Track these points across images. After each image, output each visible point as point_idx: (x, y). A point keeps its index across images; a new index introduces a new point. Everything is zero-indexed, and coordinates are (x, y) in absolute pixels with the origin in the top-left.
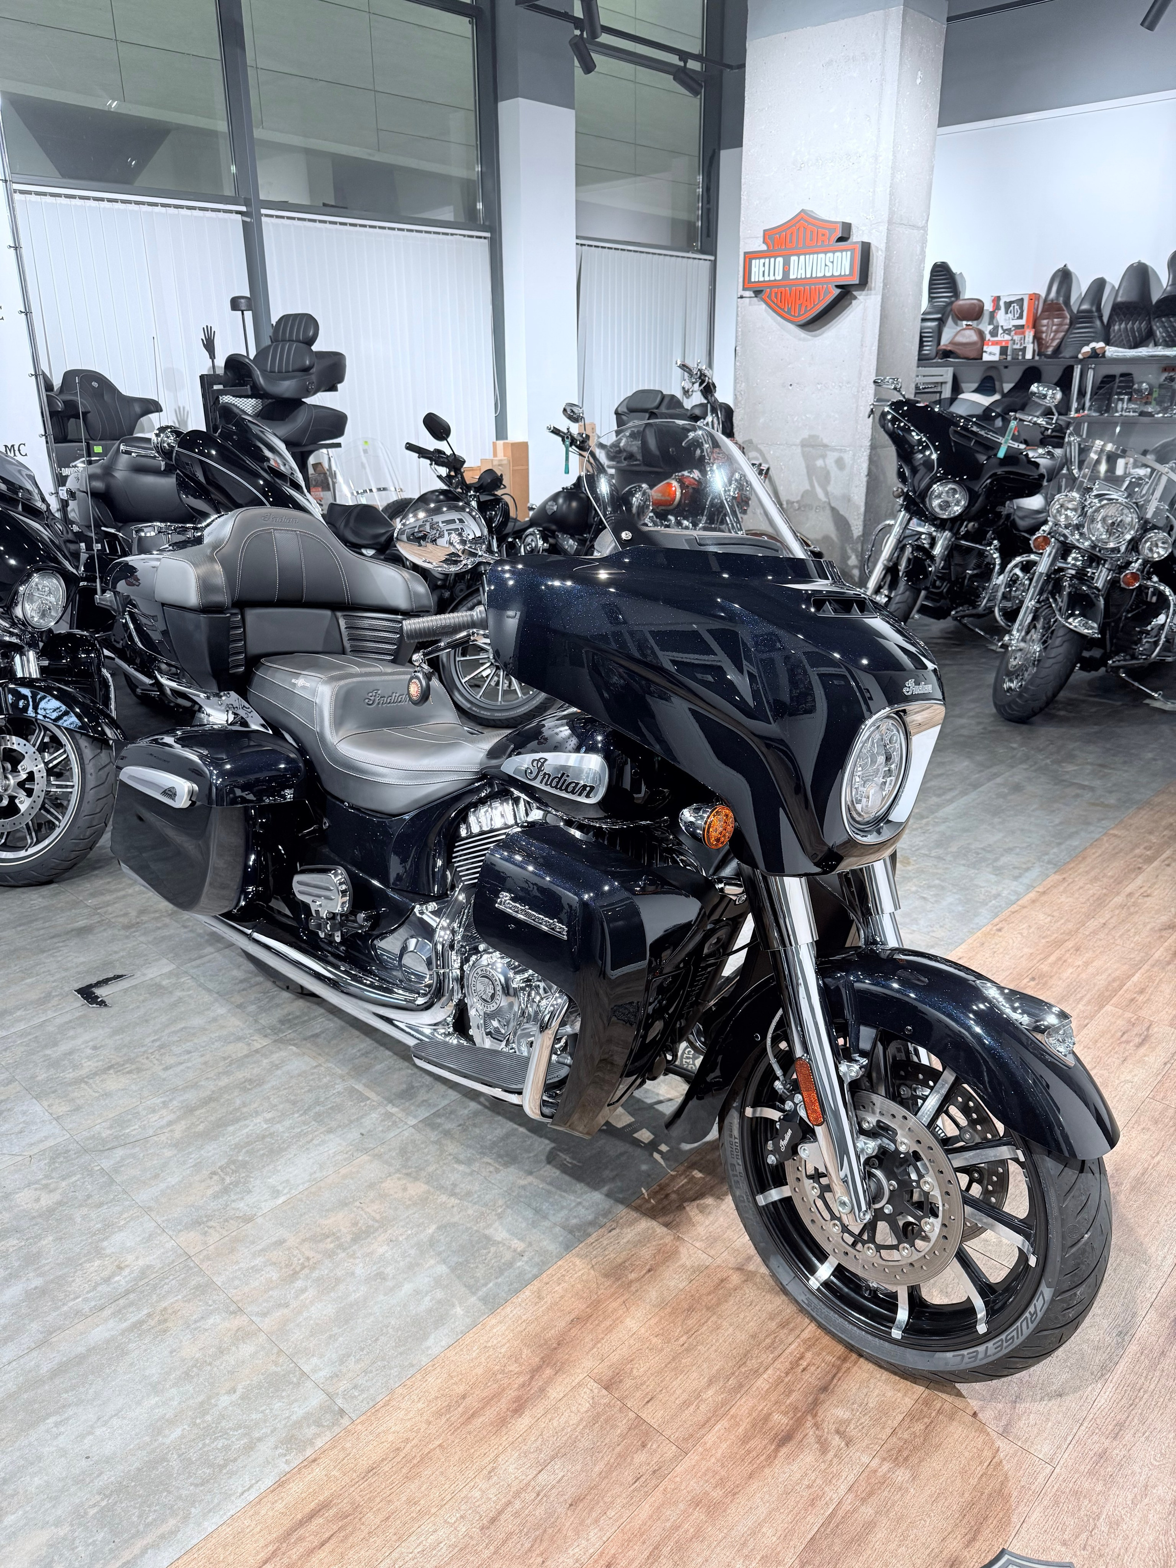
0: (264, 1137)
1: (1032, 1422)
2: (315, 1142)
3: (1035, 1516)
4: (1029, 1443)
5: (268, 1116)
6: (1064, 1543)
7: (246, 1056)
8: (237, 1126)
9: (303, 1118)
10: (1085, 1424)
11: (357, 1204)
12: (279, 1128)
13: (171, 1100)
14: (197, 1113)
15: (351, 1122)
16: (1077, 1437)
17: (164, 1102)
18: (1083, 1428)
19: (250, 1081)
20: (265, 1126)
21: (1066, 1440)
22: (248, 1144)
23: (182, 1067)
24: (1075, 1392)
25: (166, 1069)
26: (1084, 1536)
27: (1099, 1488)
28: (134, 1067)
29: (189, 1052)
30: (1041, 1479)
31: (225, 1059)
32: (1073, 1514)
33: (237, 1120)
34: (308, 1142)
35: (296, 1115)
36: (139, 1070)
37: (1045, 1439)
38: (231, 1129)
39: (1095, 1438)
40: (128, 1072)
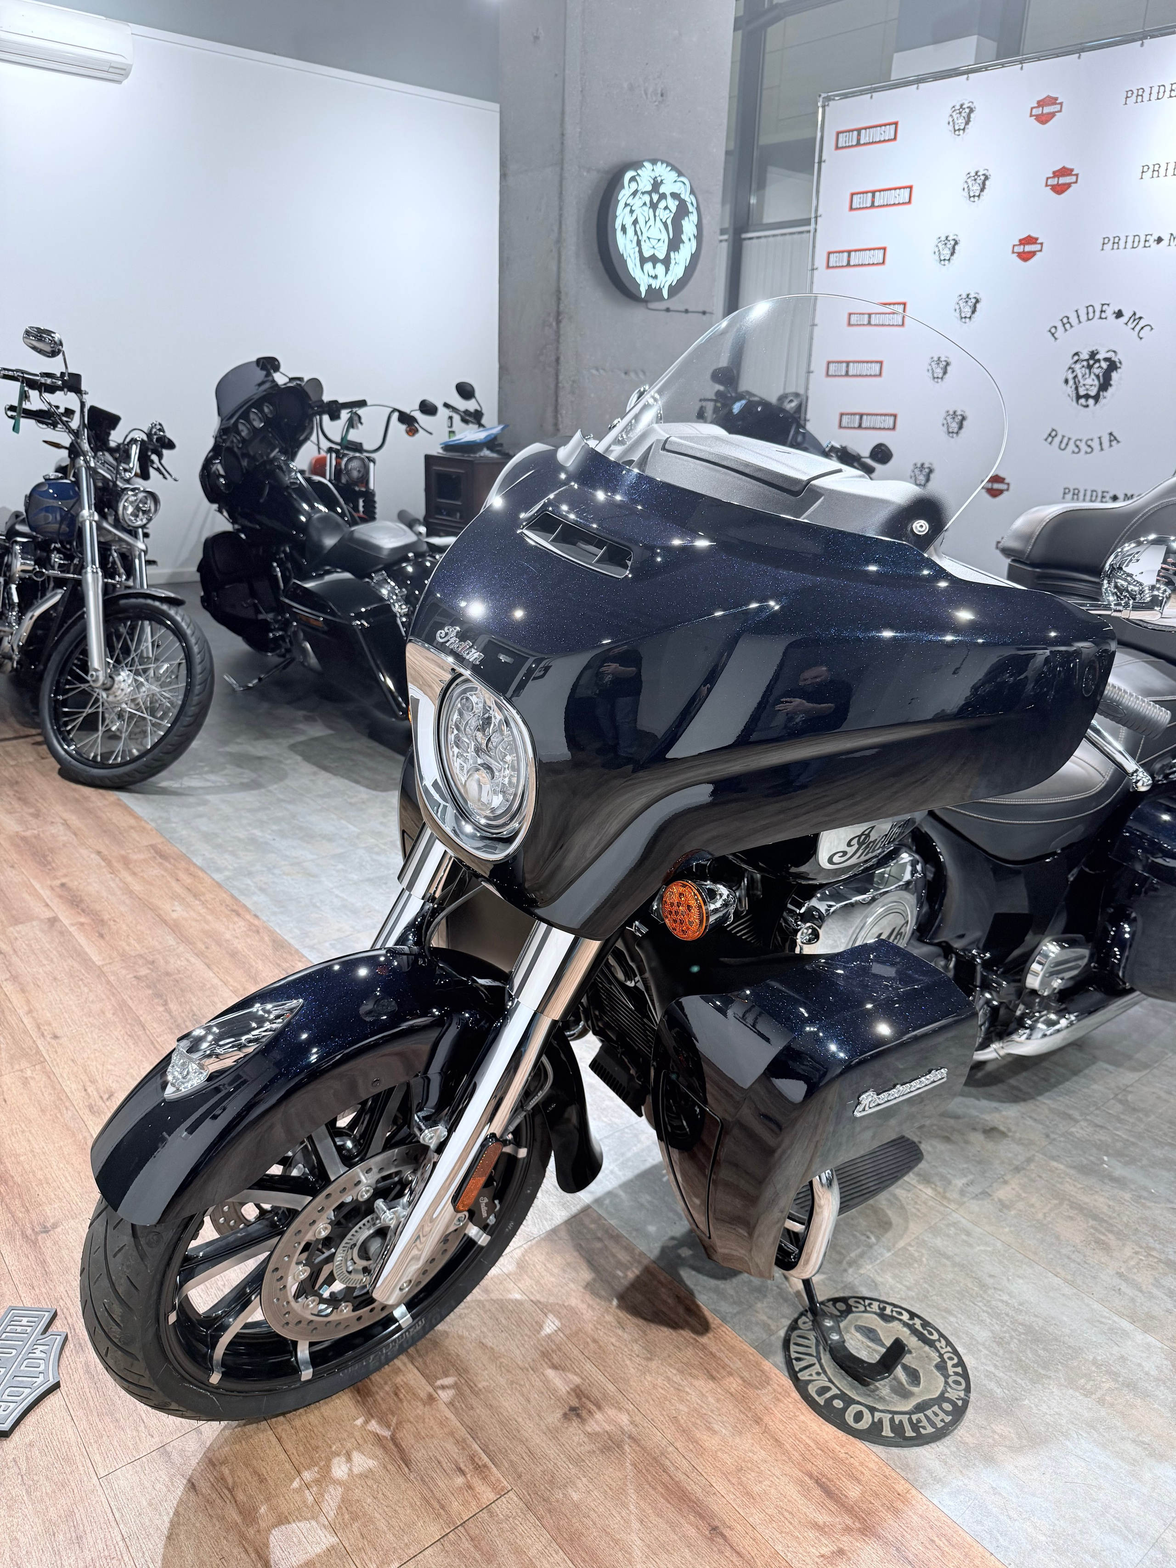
1: (158, 1486)
3: (70, 1434)
4: (139, 1469)
6: (31, 1445)
10: (121, 1543)
16: (114, 1524)
18: (119, 1538)
21: (118, 1510)
24: (165, 1558)
26: (24, 1467)
27: (52, 1513)
30: (97, 1458)
32: (48, 1469)
37: (132, 1488)
39: (100, 1546)
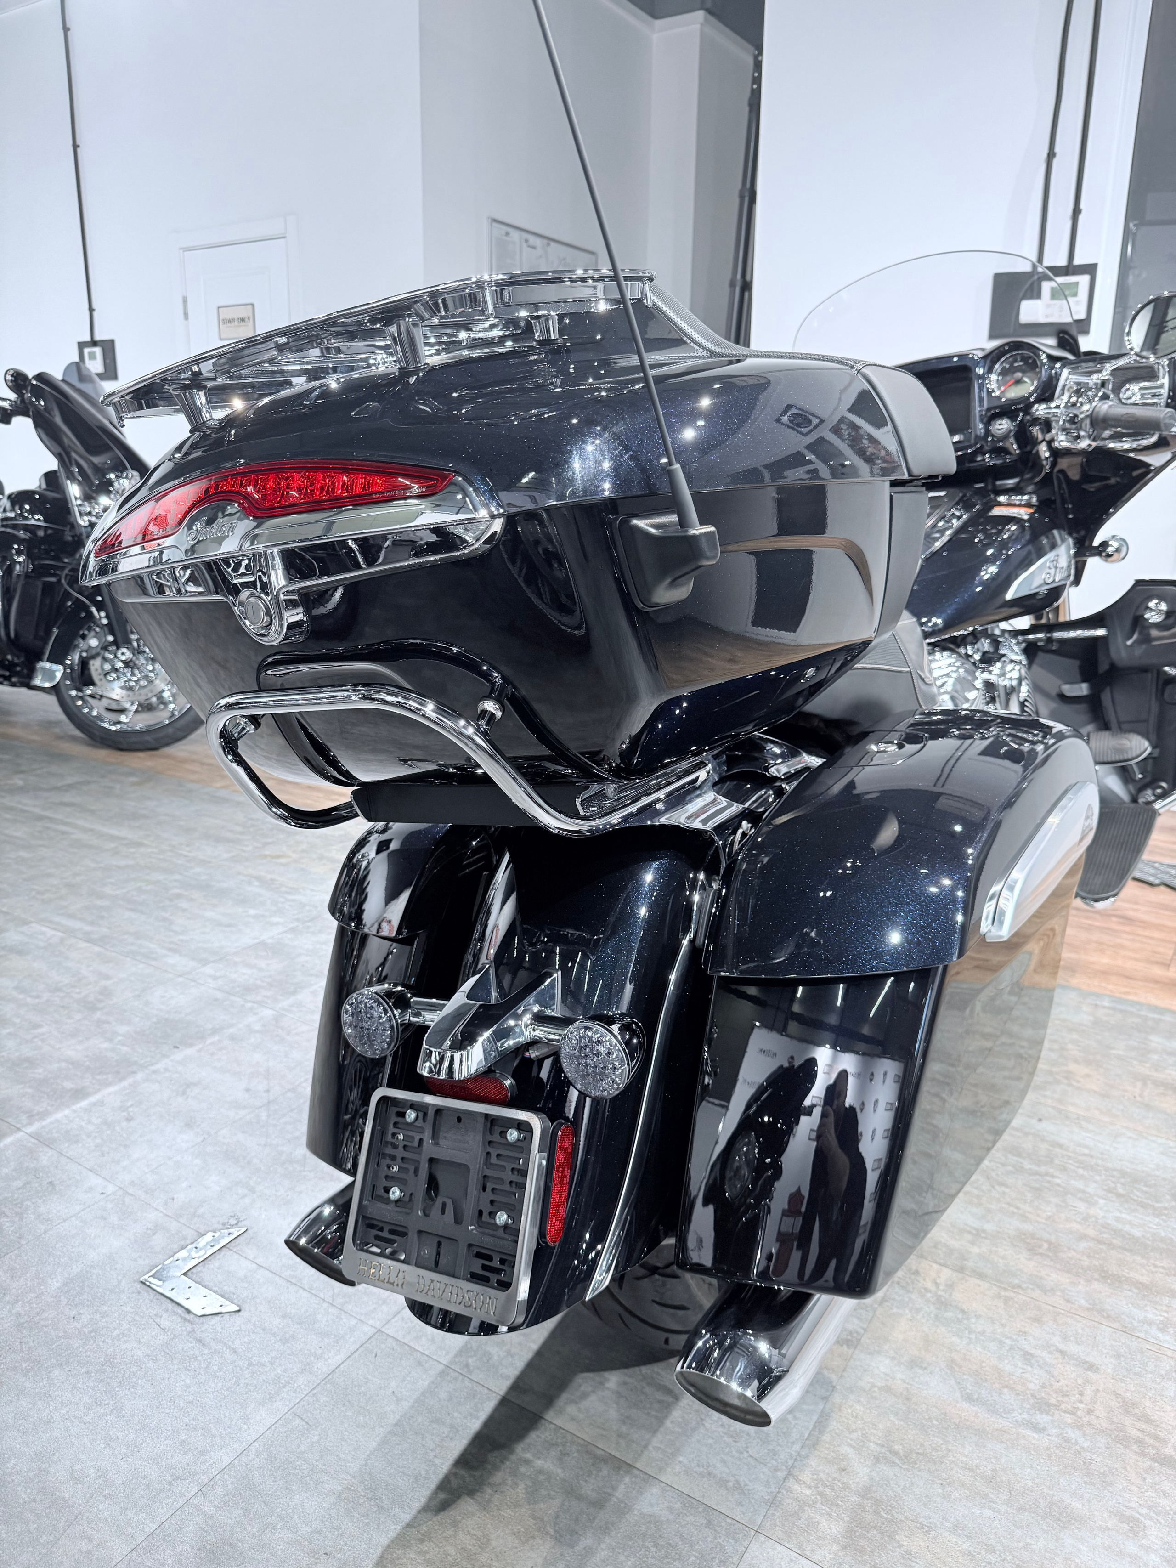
0: (1119, 1196)
2: (1086, 1151)
5: (1082, 1206)
7: (981, 1276)
8: (1127, 1228)
9: (1057, 1173)
11: (1138, 1099)
12: (1091, 1189)
13: (1150, 1323)
14: (1145, 1279)
15: (1027, 1134)
17: (1163, 1330)
19: (1032, 1250)
20: (1102, 1202)
22: (1144, 1206)
23: (1072, 1348)
25: (1092, 1367)
28: (1128, 1421)
29: (1028, 1357)
31: (1007, 1300)
33: (1116, 1232)
34: (1092, 1157)
35: (1058, 1181)
36: (1128, 1407)
38: (1137, 1233)
40: (1148, 1420)
